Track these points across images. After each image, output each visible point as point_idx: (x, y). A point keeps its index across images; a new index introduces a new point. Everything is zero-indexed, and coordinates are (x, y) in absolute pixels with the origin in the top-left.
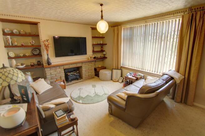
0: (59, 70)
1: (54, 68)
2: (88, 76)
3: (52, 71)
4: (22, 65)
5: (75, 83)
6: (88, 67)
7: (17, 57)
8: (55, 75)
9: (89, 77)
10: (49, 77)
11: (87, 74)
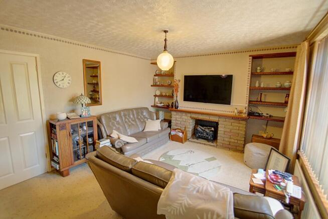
0: (186, 118)
1: (180, 114)
2: (228, 143)
3: (177, 116)
4: (161, 103)
5: (202, 143)
6: (231, 127)
7: (161, 96)
8: (179, 122)
9: (230, 147)
10: (174, 122)
11: (227, 139)
